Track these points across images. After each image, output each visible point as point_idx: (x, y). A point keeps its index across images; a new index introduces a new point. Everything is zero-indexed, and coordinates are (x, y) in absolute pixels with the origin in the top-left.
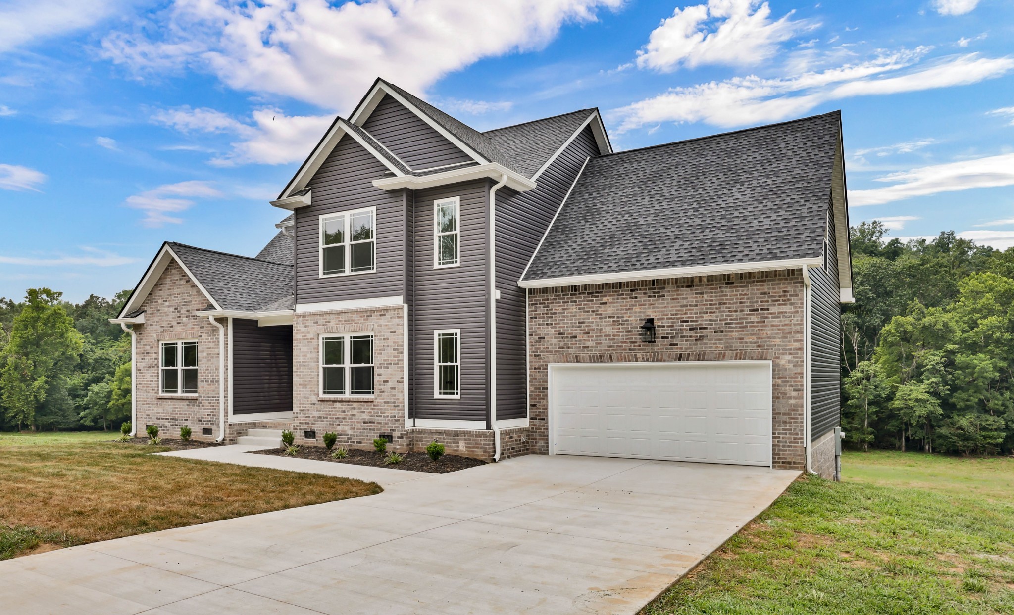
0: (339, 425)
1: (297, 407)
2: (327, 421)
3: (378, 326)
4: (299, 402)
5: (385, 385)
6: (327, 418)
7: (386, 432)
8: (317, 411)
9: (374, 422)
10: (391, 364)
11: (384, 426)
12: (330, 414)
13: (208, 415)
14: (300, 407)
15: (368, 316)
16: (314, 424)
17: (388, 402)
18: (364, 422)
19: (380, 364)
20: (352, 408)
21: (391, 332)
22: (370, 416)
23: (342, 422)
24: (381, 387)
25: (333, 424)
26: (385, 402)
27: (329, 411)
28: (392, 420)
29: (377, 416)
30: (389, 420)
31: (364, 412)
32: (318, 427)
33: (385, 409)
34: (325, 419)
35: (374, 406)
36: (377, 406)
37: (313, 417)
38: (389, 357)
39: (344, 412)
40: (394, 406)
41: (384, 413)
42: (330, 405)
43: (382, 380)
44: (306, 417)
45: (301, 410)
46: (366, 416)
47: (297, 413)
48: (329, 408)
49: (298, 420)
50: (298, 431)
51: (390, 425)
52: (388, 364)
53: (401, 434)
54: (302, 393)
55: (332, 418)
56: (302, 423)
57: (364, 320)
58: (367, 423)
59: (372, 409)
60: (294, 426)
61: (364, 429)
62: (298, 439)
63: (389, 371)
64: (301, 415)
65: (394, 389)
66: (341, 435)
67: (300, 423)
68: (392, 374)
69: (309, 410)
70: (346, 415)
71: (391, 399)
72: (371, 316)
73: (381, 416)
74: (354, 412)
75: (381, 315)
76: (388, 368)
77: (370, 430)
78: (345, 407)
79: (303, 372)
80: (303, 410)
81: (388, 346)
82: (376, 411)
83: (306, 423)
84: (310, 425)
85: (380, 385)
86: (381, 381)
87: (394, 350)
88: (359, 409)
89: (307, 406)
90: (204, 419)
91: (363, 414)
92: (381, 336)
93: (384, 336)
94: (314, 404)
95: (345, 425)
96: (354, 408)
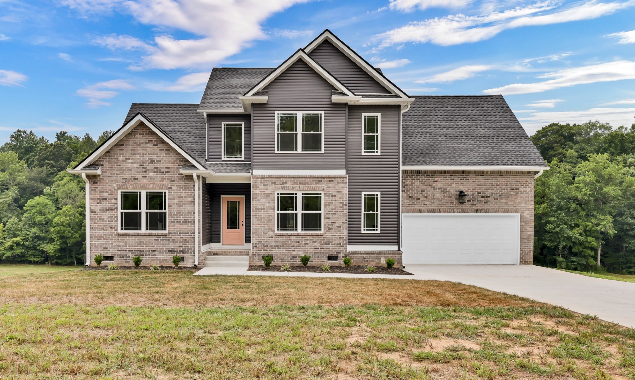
0: (294, 251)
1: (256, 240)
2: (283, 248)
3: (327, 187)
4: (257, 237)
5: (332, 225)
6: (284, 246)
7: (333, 254)
8: (275, 242)
9: (323, 248)
10: (338, 212)
11: (331, 251)
12: (286, 244)
13: (179, 246)
14: (259, 239)
15: (319, 181)
16: (272, 251)
17: (335, 235)
18: (315, 248)
19: (329, 211)
20: (305, 240)
21: (338, 192)
22: (321, 244)
23: (297, 248)
24: (330, 226)
25: (289, 250)
26: (332, 235)
27: (286, 242)
28: (338, 247)
29: (326, 244)
30: (336, 246)
31: (315, 242)
32: (275, 253)
33: (332, 240)
34: (282, 247)
35: (324, 238)
36: (327, 238)
37: (271, 246)
38: (336, 207)
39: (298, 242)
40: (340, 238)
41: (332, 242)
42: (285, 238)
43: (331, 222)
44: (265, 246)
45: (260, 242)
46: (317, 244)
47: (256, 244)
48: (286, 240)
49: (257, 248)
50: (257, 256)
51: (336, 249)
52: (335, 212)
53: (345, 255)
54: (260, 230)
55: (289, 246)
56: (261, 250)
57: (316, 183)
58: (318, 248)
59: (322, 240)
60: (253, 253)
61: (315, 253)
62: (257, 261)
63: (336, 216)
64: (260, 245)
65: (340, 227)
66: (296, 257)
67: (259, 250)
68: (338, 218)
69: (267, 242)
70: (300, 244)
71: (337, 233)
72: (322, 181)
73: (329, 244)
74: (308, 242)
75: (329, 181)
76: (335, 214)
77: (320, 253)
78: (299, 239)
79: (261, 216)
80: (261, 242)
81: (335, 200)
82: (325, 241)
83: (264, 250)
84: (268, 251)
85: (329, 225)
86: (329, 222)
87: (340, 203)
88: (311, 240)
89: (265, 239)
90: (175, 250)
91: (315, 243)
92: (329, 194)
93: (332, 194)
94: (272, 237)
95: (300, 251)
96: (307, 240)
